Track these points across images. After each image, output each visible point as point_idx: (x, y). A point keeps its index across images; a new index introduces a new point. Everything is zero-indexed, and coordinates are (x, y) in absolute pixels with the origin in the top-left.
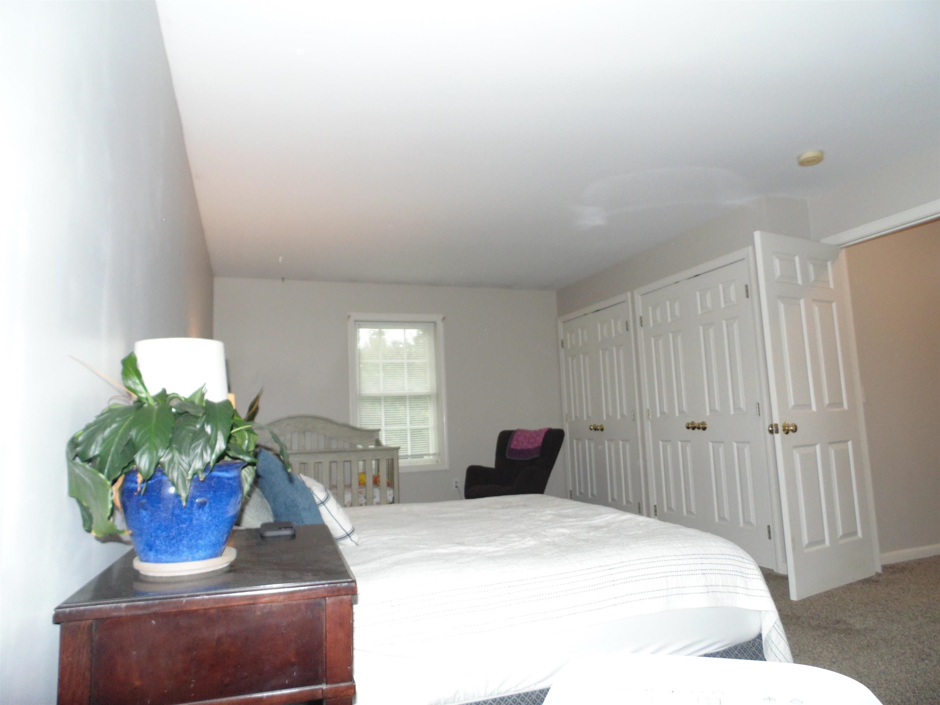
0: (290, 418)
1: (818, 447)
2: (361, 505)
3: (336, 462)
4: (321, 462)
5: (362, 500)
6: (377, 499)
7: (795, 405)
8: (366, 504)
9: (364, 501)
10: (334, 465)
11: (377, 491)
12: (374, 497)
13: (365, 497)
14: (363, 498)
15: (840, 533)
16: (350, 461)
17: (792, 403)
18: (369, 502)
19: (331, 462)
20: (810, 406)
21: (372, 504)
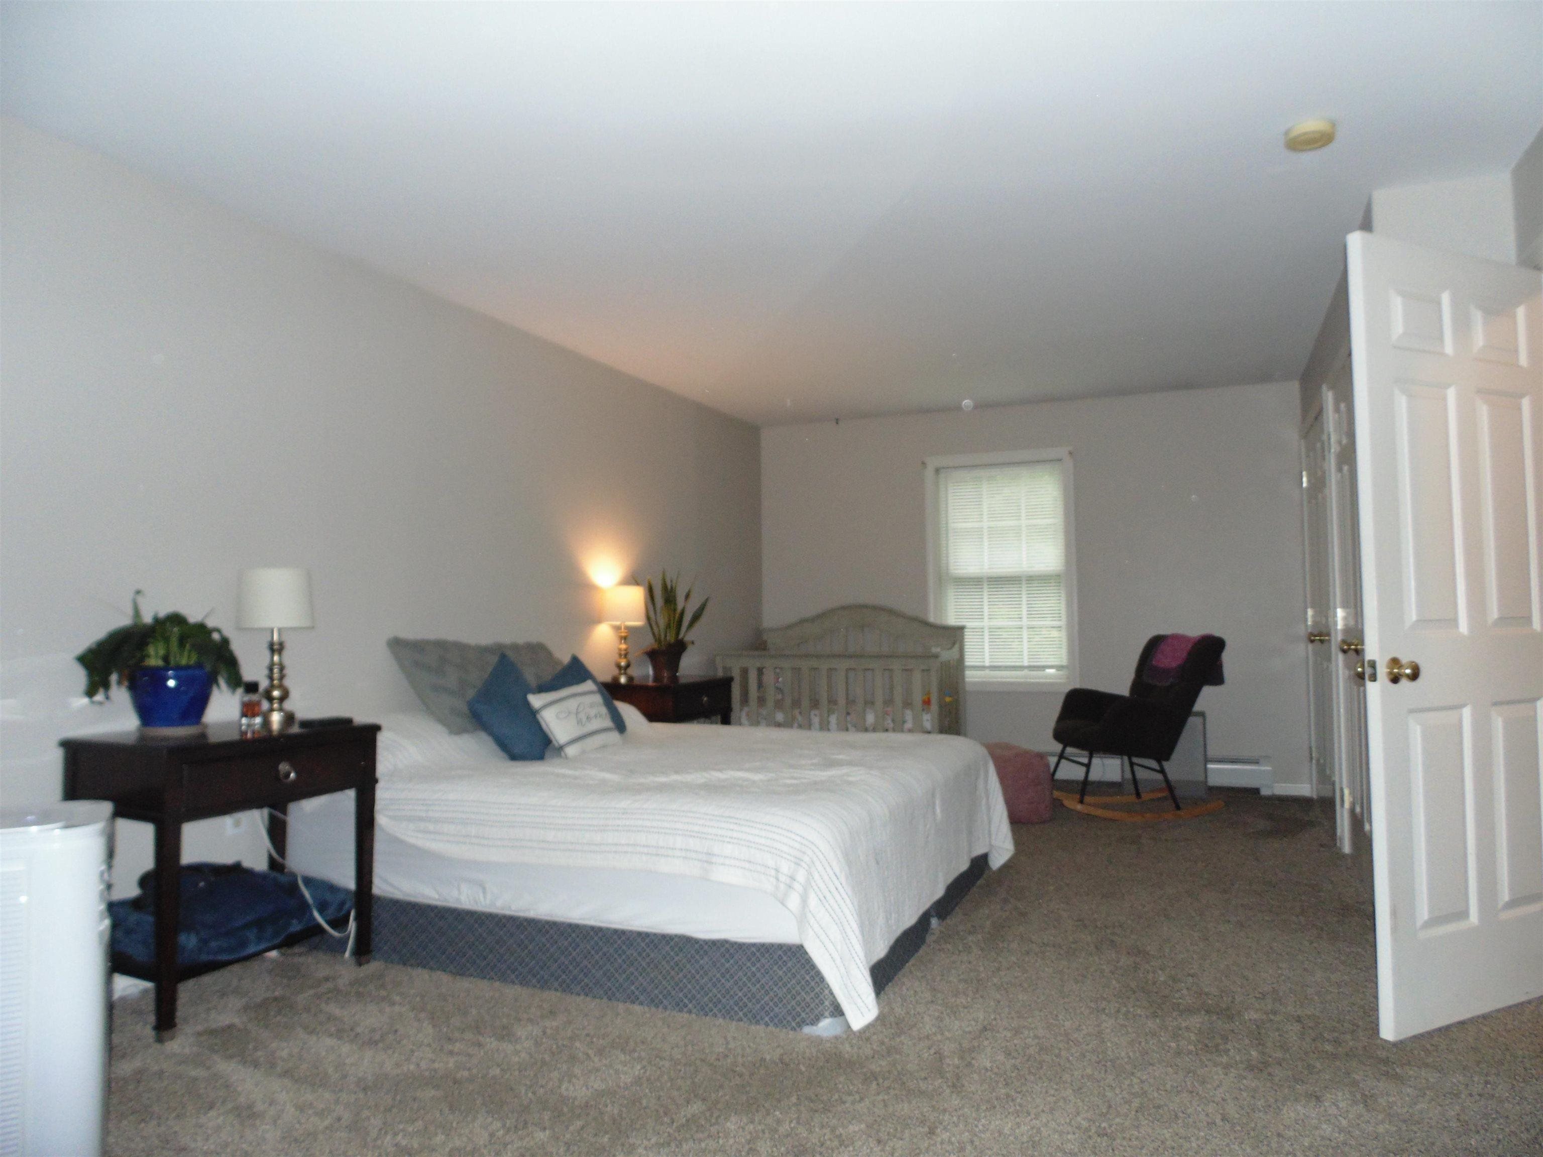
0: (843, 608)
1: (1467, 713)
2: (887, 730)
3: (854, 669)
4: (835, 669)
5: (888, 724)
6: (909, 725)
7: (1418, 621)
8: (894, 730)
9: (891, 725)
10: (851, 674)
11: (909, 715)
12: (904, 722)
13: (893, 721)
14: (890, 721)
15: (1505, 896)
16: (873, 670)
17: (1412, 615)
18: (899, 727)
19: (847, 670)
20: (1454, 621)
21: (902, 731)
